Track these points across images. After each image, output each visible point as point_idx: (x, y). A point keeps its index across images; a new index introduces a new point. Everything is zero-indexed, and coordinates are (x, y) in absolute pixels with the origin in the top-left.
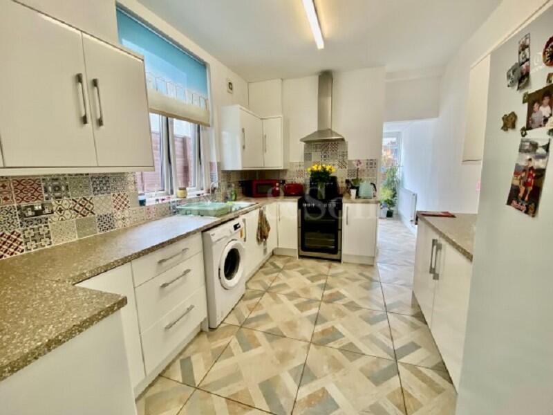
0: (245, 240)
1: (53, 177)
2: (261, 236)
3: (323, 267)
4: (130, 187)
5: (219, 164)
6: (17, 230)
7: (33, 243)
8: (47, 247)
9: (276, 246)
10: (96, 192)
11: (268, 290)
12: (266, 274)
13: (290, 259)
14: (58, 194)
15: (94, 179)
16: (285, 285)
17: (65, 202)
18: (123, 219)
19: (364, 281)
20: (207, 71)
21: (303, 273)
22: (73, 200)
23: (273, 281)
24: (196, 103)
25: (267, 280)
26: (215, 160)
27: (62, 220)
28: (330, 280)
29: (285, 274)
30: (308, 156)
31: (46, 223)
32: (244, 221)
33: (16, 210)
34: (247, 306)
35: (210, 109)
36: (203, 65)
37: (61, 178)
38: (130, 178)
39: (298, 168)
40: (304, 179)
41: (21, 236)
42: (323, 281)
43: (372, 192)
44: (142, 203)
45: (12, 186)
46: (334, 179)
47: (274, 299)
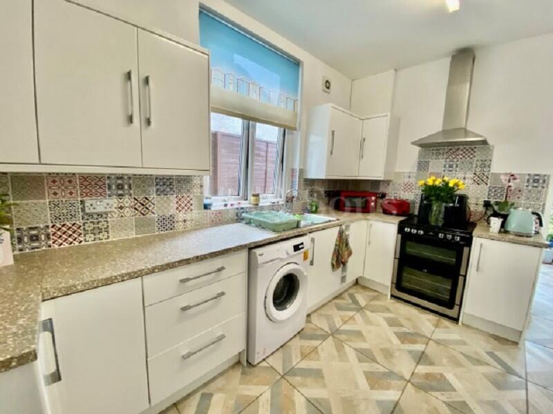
0: (312, 264)
1: (117, 176)
2: (337, 261)
3: (425, 322)
4: (195, 190)
5: (302, 171)
6: (77, 222)
7: (92, 235)
8: (104, 241)
9: (361, 275)
10: (159, 193)
11: (335, 332)
12: (339, 308)
13: (378, 296)
14: (120, 192)
15: (158, 180)
16: (359, 334)
17: (127, 200)
18: (185, 221)
19: (495, 369)
20: (300, 70)
21: (392, 323)
22: (135, 198)
23: (345, 323)
24: (283, 105)
25: (337, 317)
26: (297, 167)
27: (122, 216)
28: (432, 349)
29: (364, 316)
30: (422, 166)
31: (106, 218)
32: (313, 240)
33: (79, 204)
34: (302, 347)
35: (299, 112)
36: (296, 63)
37: (126, 177)
38: (196, 181)
39: (406, 180)
40: (412, 196)
41: (82, 228)
42: (419, 347)
43: (534, 227)
44: (206, 207)
45: (78, 182)
46: (463, 199)
47: (338, 351)
